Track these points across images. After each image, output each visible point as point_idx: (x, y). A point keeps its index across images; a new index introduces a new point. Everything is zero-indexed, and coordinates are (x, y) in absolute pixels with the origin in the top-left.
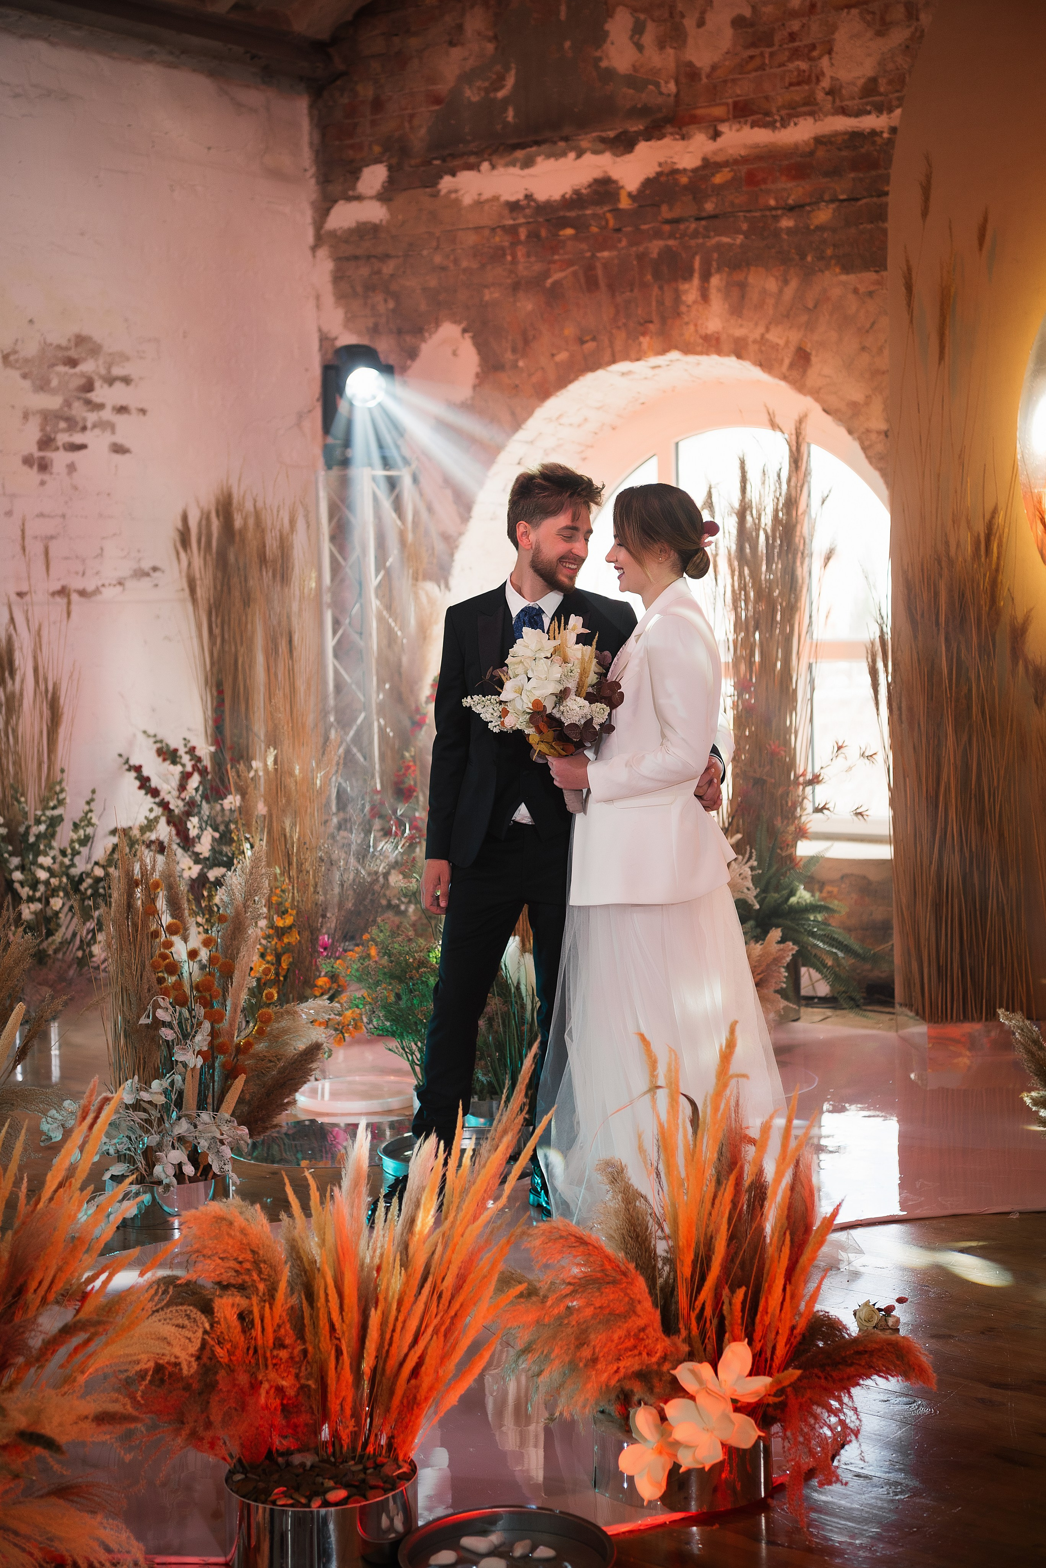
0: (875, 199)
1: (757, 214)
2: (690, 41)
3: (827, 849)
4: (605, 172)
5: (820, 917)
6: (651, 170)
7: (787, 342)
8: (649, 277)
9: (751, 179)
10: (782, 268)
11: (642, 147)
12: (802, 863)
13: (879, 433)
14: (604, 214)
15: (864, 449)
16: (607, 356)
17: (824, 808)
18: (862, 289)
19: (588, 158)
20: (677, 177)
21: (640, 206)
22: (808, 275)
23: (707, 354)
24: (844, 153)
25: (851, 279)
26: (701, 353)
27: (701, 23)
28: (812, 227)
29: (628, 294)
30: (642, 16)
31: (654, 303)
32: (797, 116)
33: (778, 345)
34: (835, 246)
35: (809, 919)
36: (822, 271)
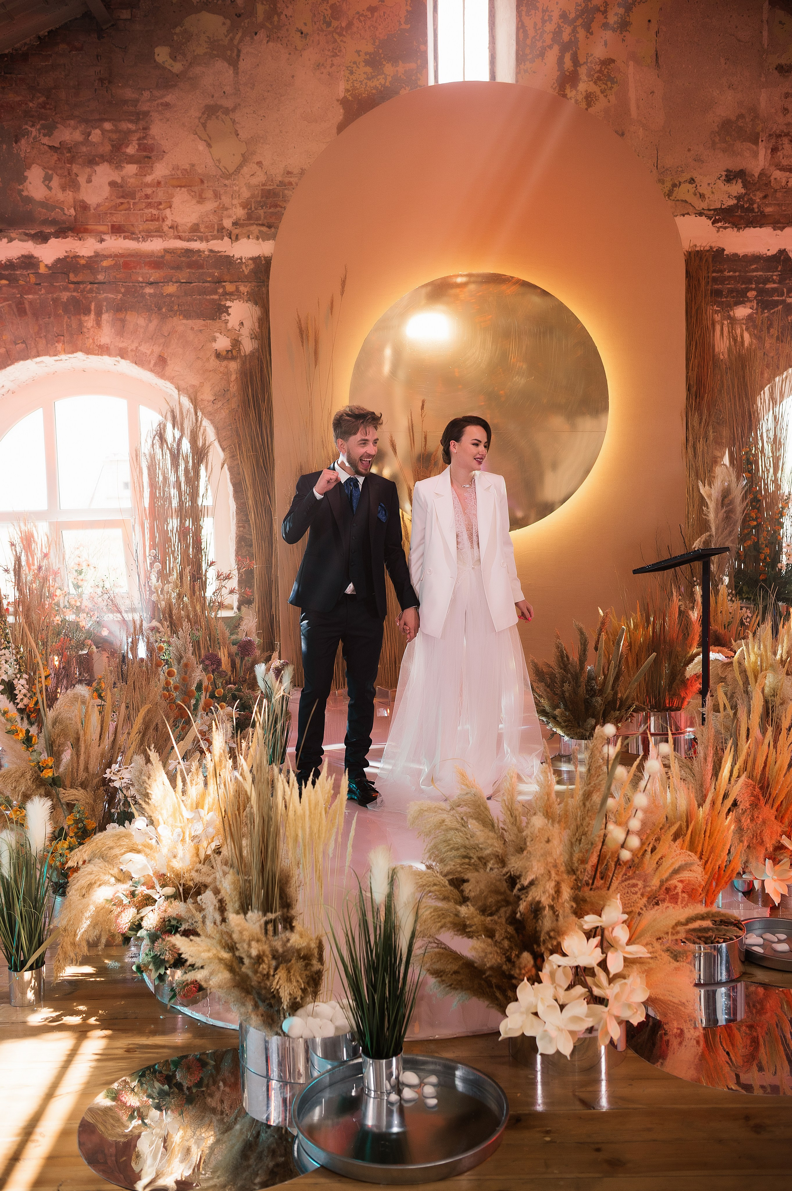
0: (201, 284)
1: (131, 284)
2: (83, 190)
4: (29, 252)
6: (61, 254)
7: (152, 352)
8: (61, 311)
9: (126, 265)
10: (147, 313)
11: (53, 241)
13: (208, 401)
14: (28, 274)
16: (34, 352)
18: (196, 328)
19: (16, 243)
20: (79, 259)
21: (54, 273)
22: (164, 318)
23: (102, 355)
24: (183, 259)
25: (189, 322)
26: (97, 354)
27: (89, 181)
28: (165, 294)
29: (47, 319)
30: (50, 172)
31: (65, 326)
32: (153, 237)
33: (146, 353)
34: (179, 305)
36: (171, 317)
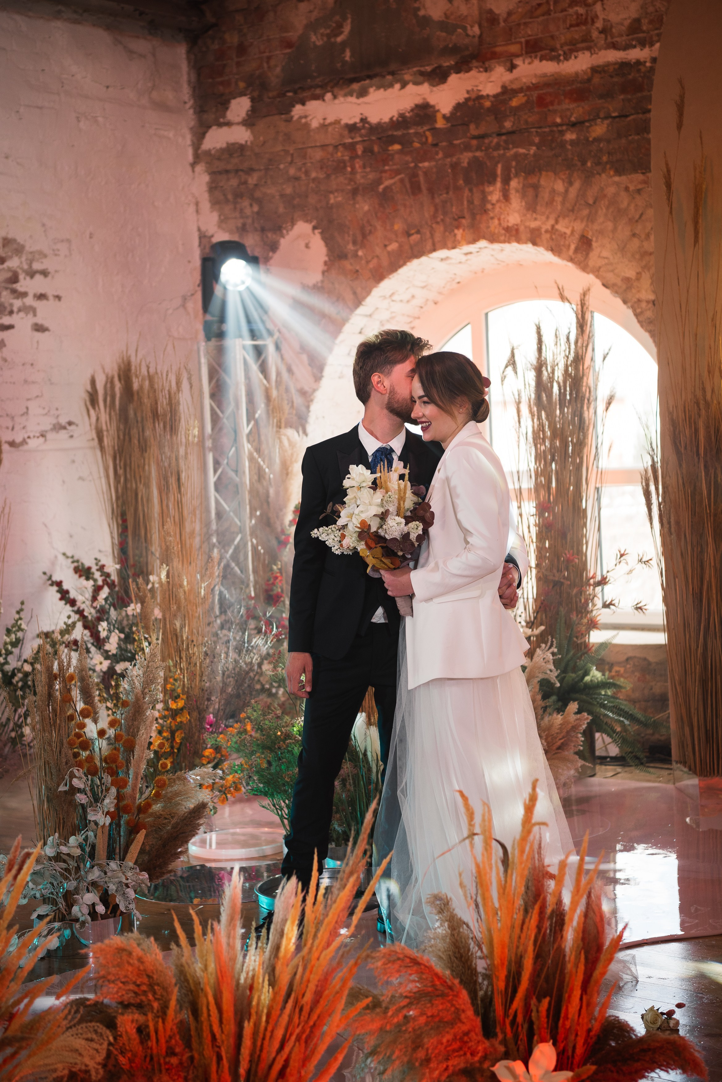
0: (641, 116)
1: (547, 130)
3: (614, 637)
4: (424, 99)
5: (609, 692)
6: (461, 97)
7: (573, 232)
8: (461, 182)
9: (541, 101)
10: (567, 172)
11: (453, 79)
12: (594, 648)
13: (648, 302)
14: (424, 132)
15: (636, 315)
16: (429, 245)
17: (611, 604)
18: (632, 188)
19: (411, 88)
20: (482, 101)
21: (452, 126)
22: (588, 177)
23: (509, 242)
24: (615, 79)
25: (623, 179)
26: (504, 242)
28: (591, 139)
29: (445, 195)
31: (465, 203)
32: (577, 51)
33: (565, 233)
34: (609, 153)
35: (600, 694)
36: (599, 174)
